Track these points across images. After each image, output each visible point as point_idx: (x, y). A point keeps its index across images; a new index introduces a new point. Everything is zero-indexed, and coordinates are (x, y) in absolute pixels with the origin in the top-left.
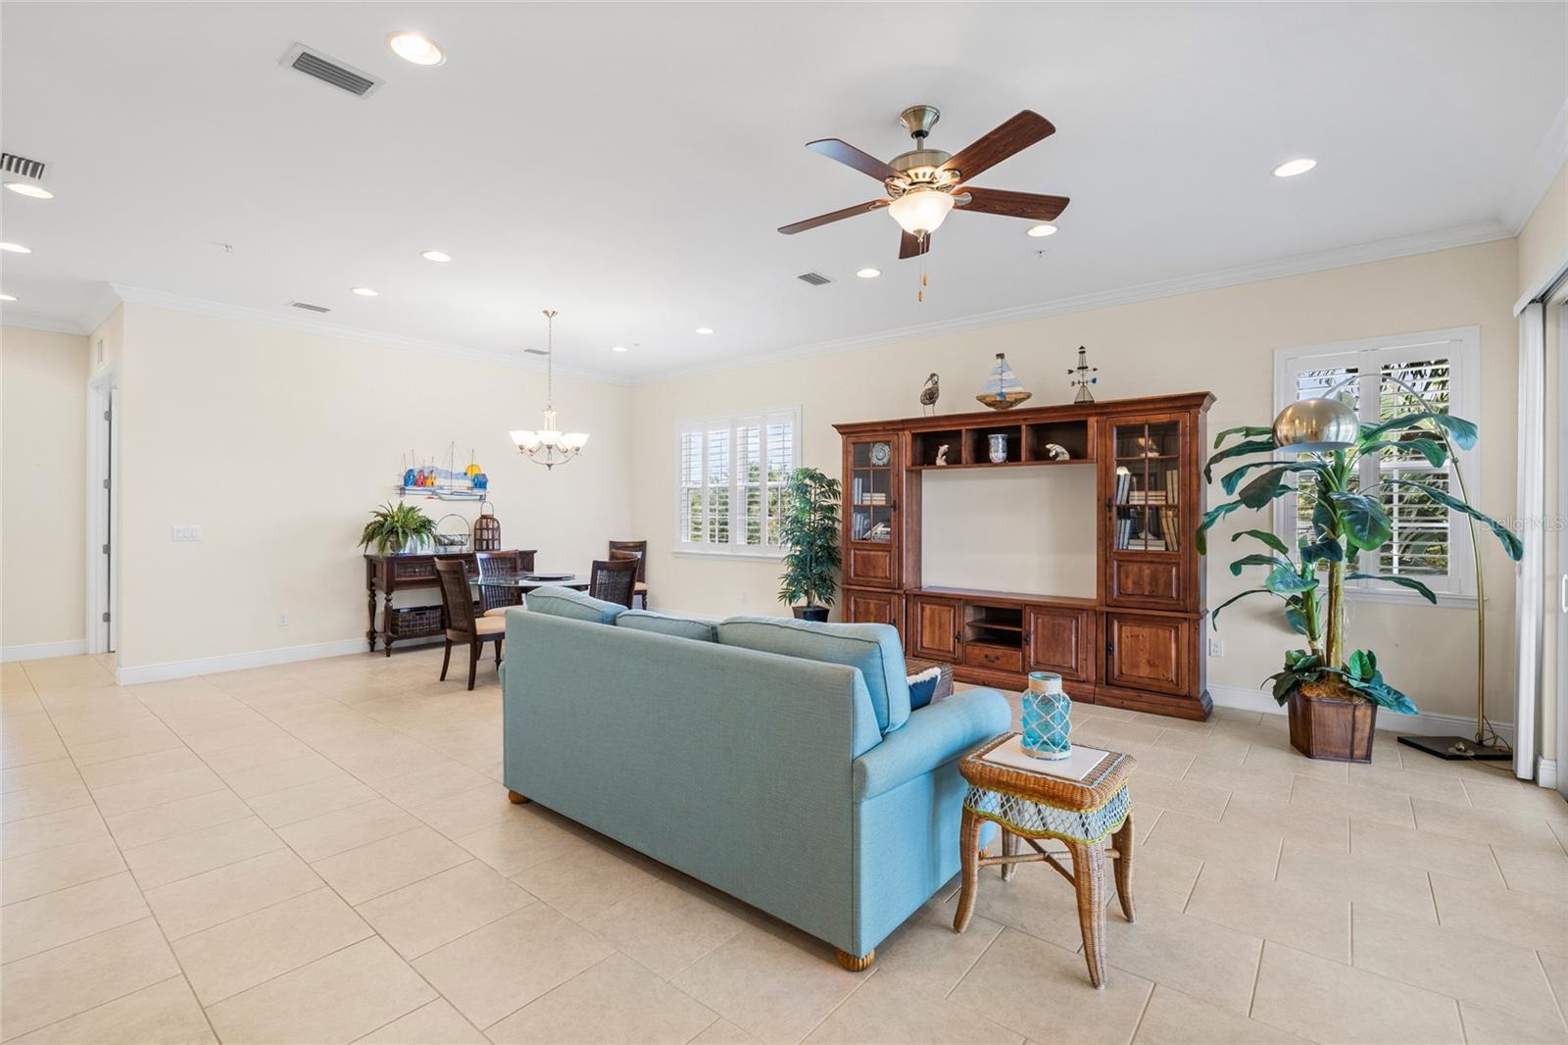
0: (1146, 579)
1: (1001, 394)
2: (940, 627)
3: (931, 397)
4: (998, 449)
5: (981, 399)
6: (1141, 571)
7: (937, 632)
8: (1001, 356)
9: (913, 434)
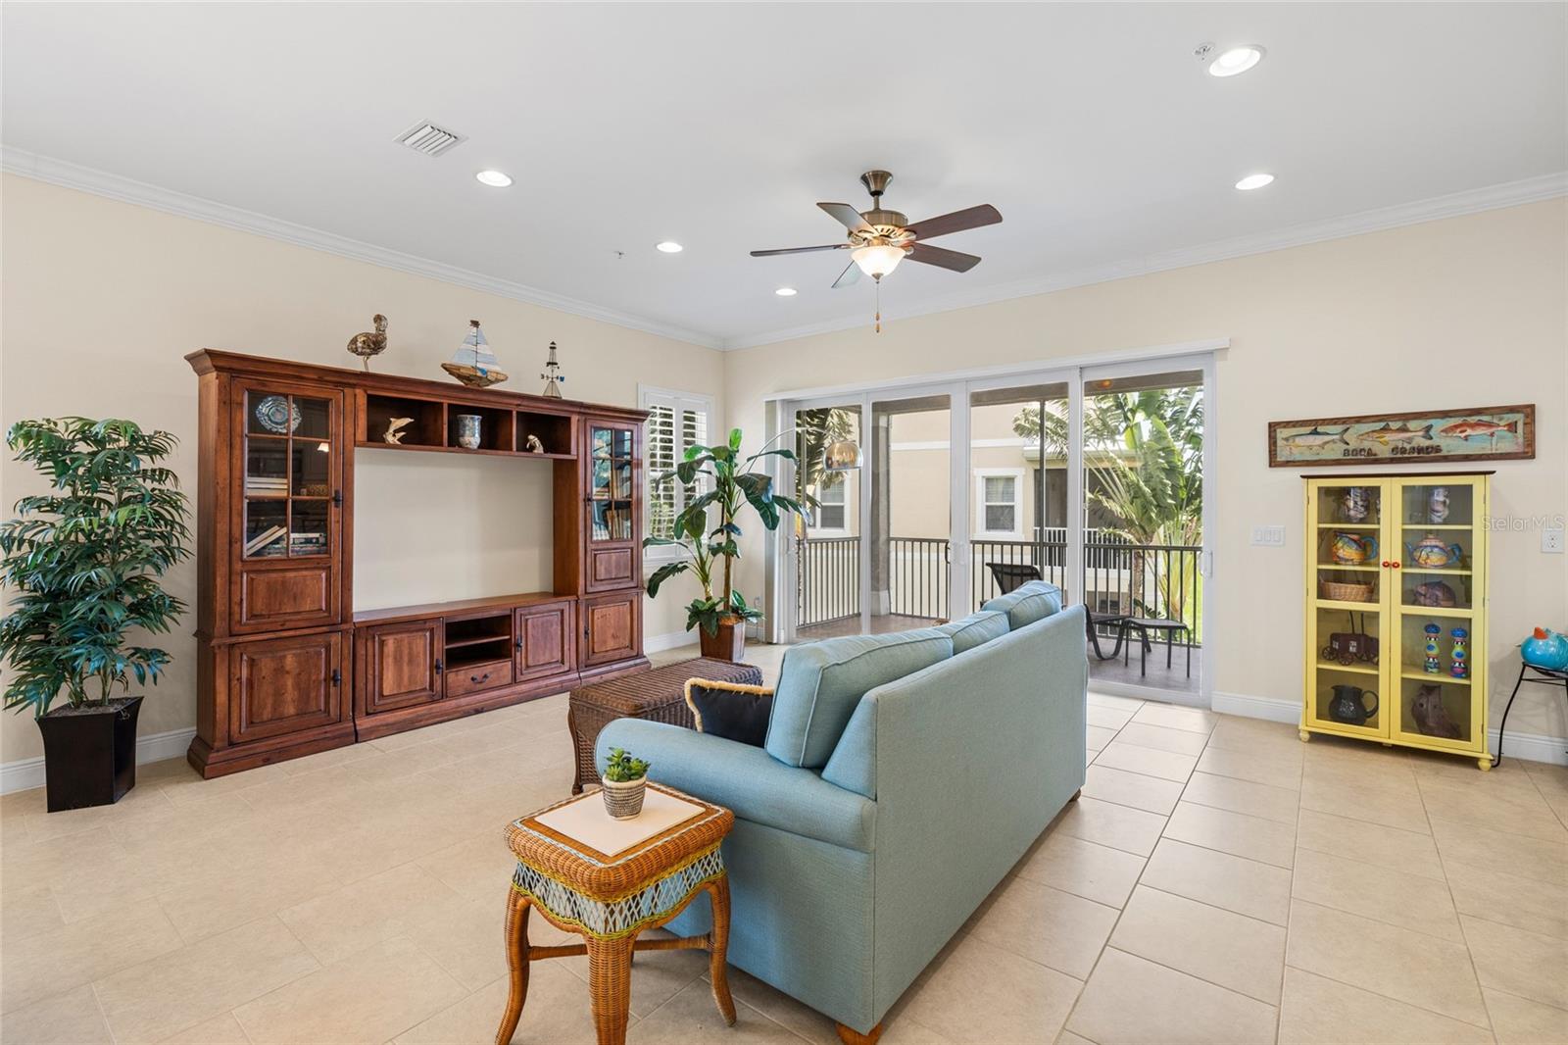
0: (613, 564)
1: (475, 368)
2: (410, 662)
3: (374, 344)
4: (472, 432)
5: (449, 369)
6: (610, 558)
7: (406, 668)
8: (475, 324)
9: (369, 396)
